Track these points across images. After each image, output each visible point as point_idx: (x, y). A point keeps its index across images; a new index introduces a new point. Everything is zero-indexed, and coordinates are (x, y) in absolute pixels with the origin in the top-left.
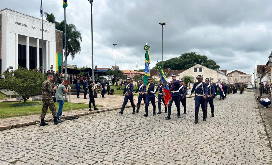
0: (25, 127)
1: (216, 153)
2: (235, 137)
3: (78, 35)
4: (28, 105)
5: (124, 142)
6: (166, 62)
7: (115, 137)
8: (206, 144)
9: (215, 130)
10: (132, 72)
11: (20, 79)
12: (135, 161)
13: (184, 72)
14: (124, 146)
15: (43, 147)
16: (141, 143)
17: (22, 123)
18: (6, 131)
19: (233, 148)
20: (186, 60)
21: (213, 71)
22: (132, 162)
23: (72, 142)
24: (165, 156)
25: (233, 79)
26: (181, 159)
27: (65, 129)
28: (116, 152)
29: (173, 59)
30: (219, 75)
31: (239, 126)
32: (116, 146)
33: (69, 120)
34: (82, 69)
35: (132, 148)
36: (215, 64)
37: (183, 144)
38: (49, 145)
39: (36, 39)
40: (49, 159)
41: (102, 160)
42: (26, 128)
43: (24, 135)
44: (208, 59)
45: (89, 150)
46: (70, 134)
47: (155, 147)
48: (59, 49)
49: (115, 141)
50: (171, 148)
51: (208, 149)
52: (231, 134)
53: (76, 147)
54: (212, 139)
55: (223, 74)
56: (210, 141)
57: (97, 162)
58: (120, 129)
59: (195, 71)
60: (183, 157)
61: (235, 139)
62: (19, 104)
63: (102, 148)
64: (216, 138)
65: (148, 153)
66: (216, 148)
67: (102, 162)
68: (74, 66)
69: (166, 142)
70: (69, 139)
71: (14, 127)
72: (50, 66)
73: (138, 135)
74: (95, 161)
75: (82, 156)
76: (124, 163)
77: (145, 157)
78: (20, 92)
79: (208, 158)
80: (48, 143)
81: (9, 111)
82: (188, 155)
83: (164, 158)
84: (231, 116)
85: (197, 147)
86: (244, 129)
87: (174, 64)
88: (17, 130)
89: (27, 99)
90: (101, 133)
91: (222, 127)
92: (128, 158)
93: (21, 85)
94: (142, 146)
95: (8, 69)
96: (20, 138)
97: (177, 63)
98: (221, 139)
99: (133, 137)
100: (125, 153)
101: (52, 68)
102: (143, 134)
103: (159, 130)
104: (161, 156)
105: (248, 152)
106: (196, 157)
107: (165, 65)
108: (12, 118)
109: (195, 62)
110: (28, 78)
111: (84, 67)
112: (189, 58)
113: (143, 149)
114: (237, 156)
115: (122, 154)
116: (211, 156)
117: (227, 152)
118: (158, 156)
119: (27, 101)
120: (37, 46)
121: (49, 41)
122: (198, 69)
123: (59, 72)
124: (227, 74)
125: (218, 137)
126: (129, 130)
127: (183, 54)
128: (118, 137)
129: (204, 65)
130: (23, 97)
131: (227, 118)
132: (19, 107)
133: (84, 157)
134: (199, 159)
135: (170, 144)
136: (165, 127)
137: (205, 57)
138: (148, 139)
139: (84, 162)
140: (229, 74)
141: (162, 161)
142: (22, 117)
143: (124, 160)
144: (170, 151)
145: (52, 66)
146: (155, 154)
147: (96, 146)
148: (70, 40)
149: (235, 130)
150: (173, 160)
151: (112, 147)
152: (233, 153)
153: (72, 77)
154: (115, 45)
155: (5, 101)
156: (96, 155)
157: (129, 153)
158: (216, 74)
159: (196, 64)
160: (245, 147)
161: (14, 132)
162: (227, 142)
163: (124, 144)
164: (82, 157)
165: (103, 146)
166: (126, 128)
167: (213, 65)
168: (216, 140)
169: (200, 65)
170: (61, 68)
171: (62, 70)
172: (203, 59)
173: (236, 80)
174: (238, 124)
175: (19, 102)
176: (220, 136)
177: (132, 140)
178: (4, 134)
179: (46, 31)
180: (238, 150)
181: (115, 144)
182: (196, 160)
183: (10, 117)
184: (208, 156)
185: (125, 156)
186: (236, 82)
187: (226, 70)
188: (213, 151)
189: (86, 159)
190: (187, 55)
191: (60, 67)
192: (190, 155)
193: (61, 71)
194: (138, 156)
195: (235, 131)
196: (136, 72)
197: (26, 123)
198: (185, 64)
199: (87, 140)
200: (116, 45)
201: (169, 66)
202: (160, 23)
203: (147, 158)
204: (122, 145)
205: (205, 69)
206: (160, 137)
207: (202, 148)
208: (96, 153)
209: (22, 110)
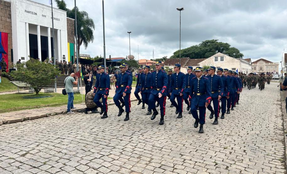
0: (37, 119)
1: (225, 148)
2: (248, 132)
3: (90, 23)
4: (41, 97)
5: (131, 136)
6: (185, 51)
7: (124, 131)
8: (216, 139)
9: (228, 124)
10: (148, 62)
11: (31, 71)
12: (141, 155)
13: (203, 62)
14: (133, 140)
15: (53, 140)
16: (150, 137)
17: (33, 116)
18: (18, 123)
19: (244, 143)
20: (207, 48)
21: (236, 60)
22: (139, 156)
23: (81, 135)
24: (172, 150)
25: (258, 68)
26: (187, 154)
27: (76, 122)
28: (124, 146)
29: (193, 47)
30: (242, 64)
31: (255, 120)
32: (124, 140)
33: (81, 113)
34: (95, 58)
35: (140, 142)
36: (238, 52)
37: (192, 139)
38: (59, 138)
39: (47, 28)
40: (57, 152)
41: (108, 154)
42: (37, 121)
43: (35, 128)
44: (230, 47)
45: (97, 144)
46: (80, 127)
47: (163, 141)
48: (71, 38)
49: (124, 135)
50: (179, 142)
51: (217, 144)
52: (245, 129)
53: (85, 140)
54: (224, 134)
55: (246, 63)
56: (220, 136)
57: (104, 155)
58: (130, 123)
59: (216, 60)
60: (191, 152)
61: (248, 134)
62: (31, 96)
63: (110, 142)
64: (228, 133)
65: (155, 148)
66: (226, 143)
67: (109, 156)
68: (88, 56)
69: (175, 136)
70: (78, 133)
71: (26, 119)
72: (62, 56)
73: (148, 129)
74: (102, 155)
75: (89, 149)
76: (130, 157)
77: (152, 151)
78: (32, 84)
79: (215, 153)
80: (58, 136)
81: (21, 103)
82: (196, 150)
83: (170, 152)
84: (249, 109)
85: (206, 142)
86: (259, 124)
87: (193, 52)
88: (28, 123)
89: (39, 91)
90: (111, 126)
91: (237, 121)
92: (134, 152)
93: (32, 77)
94: (150, 141)
95: (20, 60)
96: (31, 131)
97: (196, 51)
98: (233, 134)
99: (142, 131)
100: (132, 147)
101: (64, 58)
102: (152, 127)
103: (170, 124)
104: (167, 151)
105: (259, 147)
106: (204, 152)
107: (184, 54)
108: (24, 110)
109: (216, 50)
110: (40, 70)
111: (98, 57)
112: (210, 45)
113: (151, 144)
114: (246, 152)
115: (129, 148)
116: (219, 152)
117: (237, 148)
118: (165, 150)
119: (39, 93)
120: (48, 35)
121: (60, 30)
122: (219, 58)
123: (71, 62)
124: (251, 63)
125: (230, 131)
126: (139, 124)
127: (203, 42)
128: (127, 131)
129: (226, 54)
130: (35, 89)
131: (243, 112)
132: (32, 99)
133: (92, 150)
134: (206, 154)
135: (179, 138)
136: (176, 121)
137: (228, 44)
138: (158, 133)
139: (91, 155)
140: (253, 63)
141: (168, 155)
142: (34, 109)
143: (130, 154)
144: (178, 146)
145: (64, 56)
146: (162, 148)
147: (105, 139)
148: (82, 28)
149: (250, 124)
150: (180, 154)
151: (120, 141)
152: (243, 148)
153: (85, 67)
154: (129, 33)
155: (17, 93)
156: (103, 148)
157: (136, 147)
158: (239, 63)
159: (217, 53)
160: (256, 142)
161: (26, 124)
162: (239, 137)
163: (132, 138)
164: (89, 151)
165: (111, 140)
166: (137, 122)
167: (235, 54)
168: (227, 135)
169: (221, 54)
170: (74, 58)
171: (74, 60)
172: (225, 47)
173: (261, 70)
174: (254, 118)
175: (31, 94)
176: (233, 131)
177: (141, 134)
178: (16, 127)
179: (57, 19)
180: (248, 146)
181: (123, 138)
182: (203, 155)
183: (22, 109)
184: (216, 151)
185: (132, 150)
186: (261, 71)
187: (250, 59)
188: (222, 147)
189: (93, 153)
190: (207, 43)
191: (72, 58)
192: (197, 150)
193: (74, 62)
194: (145, 150)
195: (250, 126)
196: (152, 62)
197: (37, 116)
198: (206, 53)
199: (96, 134)
200: (131, 32)
201: (187, 55)
202: (177, 9)
203: (153, 153)
204: (130, 139)
205: (227, 57)
206: (170, 131)
207: (211, 142)
208: (104, 147)
209: (34, 102)
